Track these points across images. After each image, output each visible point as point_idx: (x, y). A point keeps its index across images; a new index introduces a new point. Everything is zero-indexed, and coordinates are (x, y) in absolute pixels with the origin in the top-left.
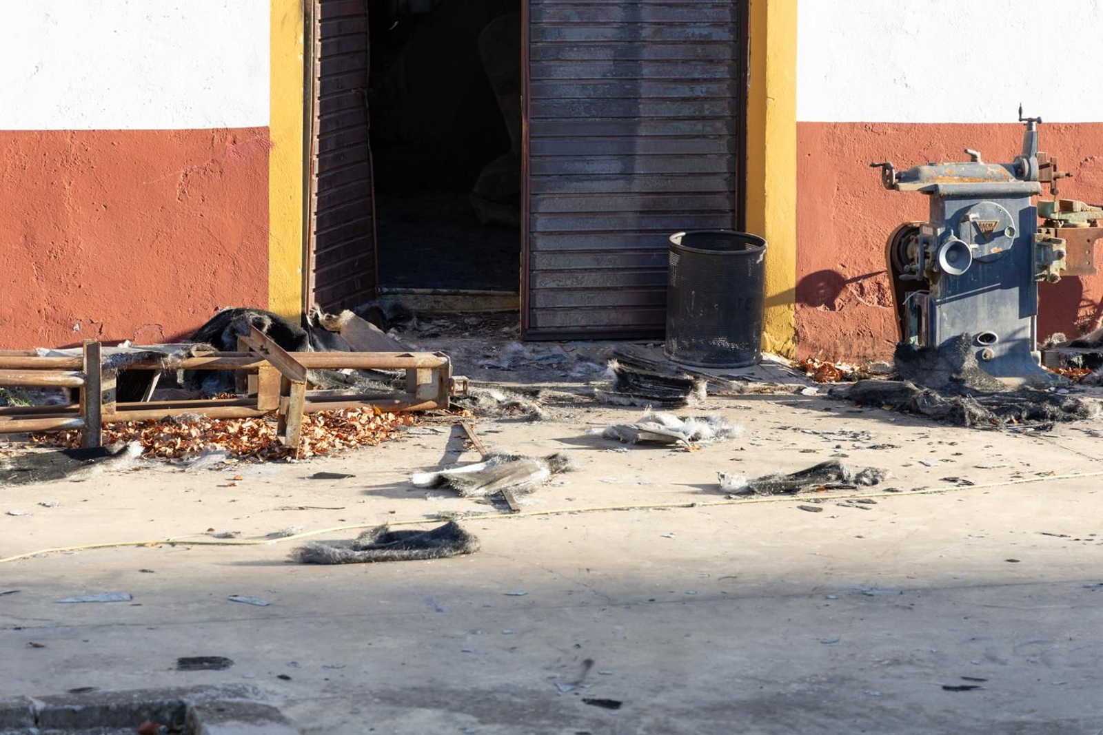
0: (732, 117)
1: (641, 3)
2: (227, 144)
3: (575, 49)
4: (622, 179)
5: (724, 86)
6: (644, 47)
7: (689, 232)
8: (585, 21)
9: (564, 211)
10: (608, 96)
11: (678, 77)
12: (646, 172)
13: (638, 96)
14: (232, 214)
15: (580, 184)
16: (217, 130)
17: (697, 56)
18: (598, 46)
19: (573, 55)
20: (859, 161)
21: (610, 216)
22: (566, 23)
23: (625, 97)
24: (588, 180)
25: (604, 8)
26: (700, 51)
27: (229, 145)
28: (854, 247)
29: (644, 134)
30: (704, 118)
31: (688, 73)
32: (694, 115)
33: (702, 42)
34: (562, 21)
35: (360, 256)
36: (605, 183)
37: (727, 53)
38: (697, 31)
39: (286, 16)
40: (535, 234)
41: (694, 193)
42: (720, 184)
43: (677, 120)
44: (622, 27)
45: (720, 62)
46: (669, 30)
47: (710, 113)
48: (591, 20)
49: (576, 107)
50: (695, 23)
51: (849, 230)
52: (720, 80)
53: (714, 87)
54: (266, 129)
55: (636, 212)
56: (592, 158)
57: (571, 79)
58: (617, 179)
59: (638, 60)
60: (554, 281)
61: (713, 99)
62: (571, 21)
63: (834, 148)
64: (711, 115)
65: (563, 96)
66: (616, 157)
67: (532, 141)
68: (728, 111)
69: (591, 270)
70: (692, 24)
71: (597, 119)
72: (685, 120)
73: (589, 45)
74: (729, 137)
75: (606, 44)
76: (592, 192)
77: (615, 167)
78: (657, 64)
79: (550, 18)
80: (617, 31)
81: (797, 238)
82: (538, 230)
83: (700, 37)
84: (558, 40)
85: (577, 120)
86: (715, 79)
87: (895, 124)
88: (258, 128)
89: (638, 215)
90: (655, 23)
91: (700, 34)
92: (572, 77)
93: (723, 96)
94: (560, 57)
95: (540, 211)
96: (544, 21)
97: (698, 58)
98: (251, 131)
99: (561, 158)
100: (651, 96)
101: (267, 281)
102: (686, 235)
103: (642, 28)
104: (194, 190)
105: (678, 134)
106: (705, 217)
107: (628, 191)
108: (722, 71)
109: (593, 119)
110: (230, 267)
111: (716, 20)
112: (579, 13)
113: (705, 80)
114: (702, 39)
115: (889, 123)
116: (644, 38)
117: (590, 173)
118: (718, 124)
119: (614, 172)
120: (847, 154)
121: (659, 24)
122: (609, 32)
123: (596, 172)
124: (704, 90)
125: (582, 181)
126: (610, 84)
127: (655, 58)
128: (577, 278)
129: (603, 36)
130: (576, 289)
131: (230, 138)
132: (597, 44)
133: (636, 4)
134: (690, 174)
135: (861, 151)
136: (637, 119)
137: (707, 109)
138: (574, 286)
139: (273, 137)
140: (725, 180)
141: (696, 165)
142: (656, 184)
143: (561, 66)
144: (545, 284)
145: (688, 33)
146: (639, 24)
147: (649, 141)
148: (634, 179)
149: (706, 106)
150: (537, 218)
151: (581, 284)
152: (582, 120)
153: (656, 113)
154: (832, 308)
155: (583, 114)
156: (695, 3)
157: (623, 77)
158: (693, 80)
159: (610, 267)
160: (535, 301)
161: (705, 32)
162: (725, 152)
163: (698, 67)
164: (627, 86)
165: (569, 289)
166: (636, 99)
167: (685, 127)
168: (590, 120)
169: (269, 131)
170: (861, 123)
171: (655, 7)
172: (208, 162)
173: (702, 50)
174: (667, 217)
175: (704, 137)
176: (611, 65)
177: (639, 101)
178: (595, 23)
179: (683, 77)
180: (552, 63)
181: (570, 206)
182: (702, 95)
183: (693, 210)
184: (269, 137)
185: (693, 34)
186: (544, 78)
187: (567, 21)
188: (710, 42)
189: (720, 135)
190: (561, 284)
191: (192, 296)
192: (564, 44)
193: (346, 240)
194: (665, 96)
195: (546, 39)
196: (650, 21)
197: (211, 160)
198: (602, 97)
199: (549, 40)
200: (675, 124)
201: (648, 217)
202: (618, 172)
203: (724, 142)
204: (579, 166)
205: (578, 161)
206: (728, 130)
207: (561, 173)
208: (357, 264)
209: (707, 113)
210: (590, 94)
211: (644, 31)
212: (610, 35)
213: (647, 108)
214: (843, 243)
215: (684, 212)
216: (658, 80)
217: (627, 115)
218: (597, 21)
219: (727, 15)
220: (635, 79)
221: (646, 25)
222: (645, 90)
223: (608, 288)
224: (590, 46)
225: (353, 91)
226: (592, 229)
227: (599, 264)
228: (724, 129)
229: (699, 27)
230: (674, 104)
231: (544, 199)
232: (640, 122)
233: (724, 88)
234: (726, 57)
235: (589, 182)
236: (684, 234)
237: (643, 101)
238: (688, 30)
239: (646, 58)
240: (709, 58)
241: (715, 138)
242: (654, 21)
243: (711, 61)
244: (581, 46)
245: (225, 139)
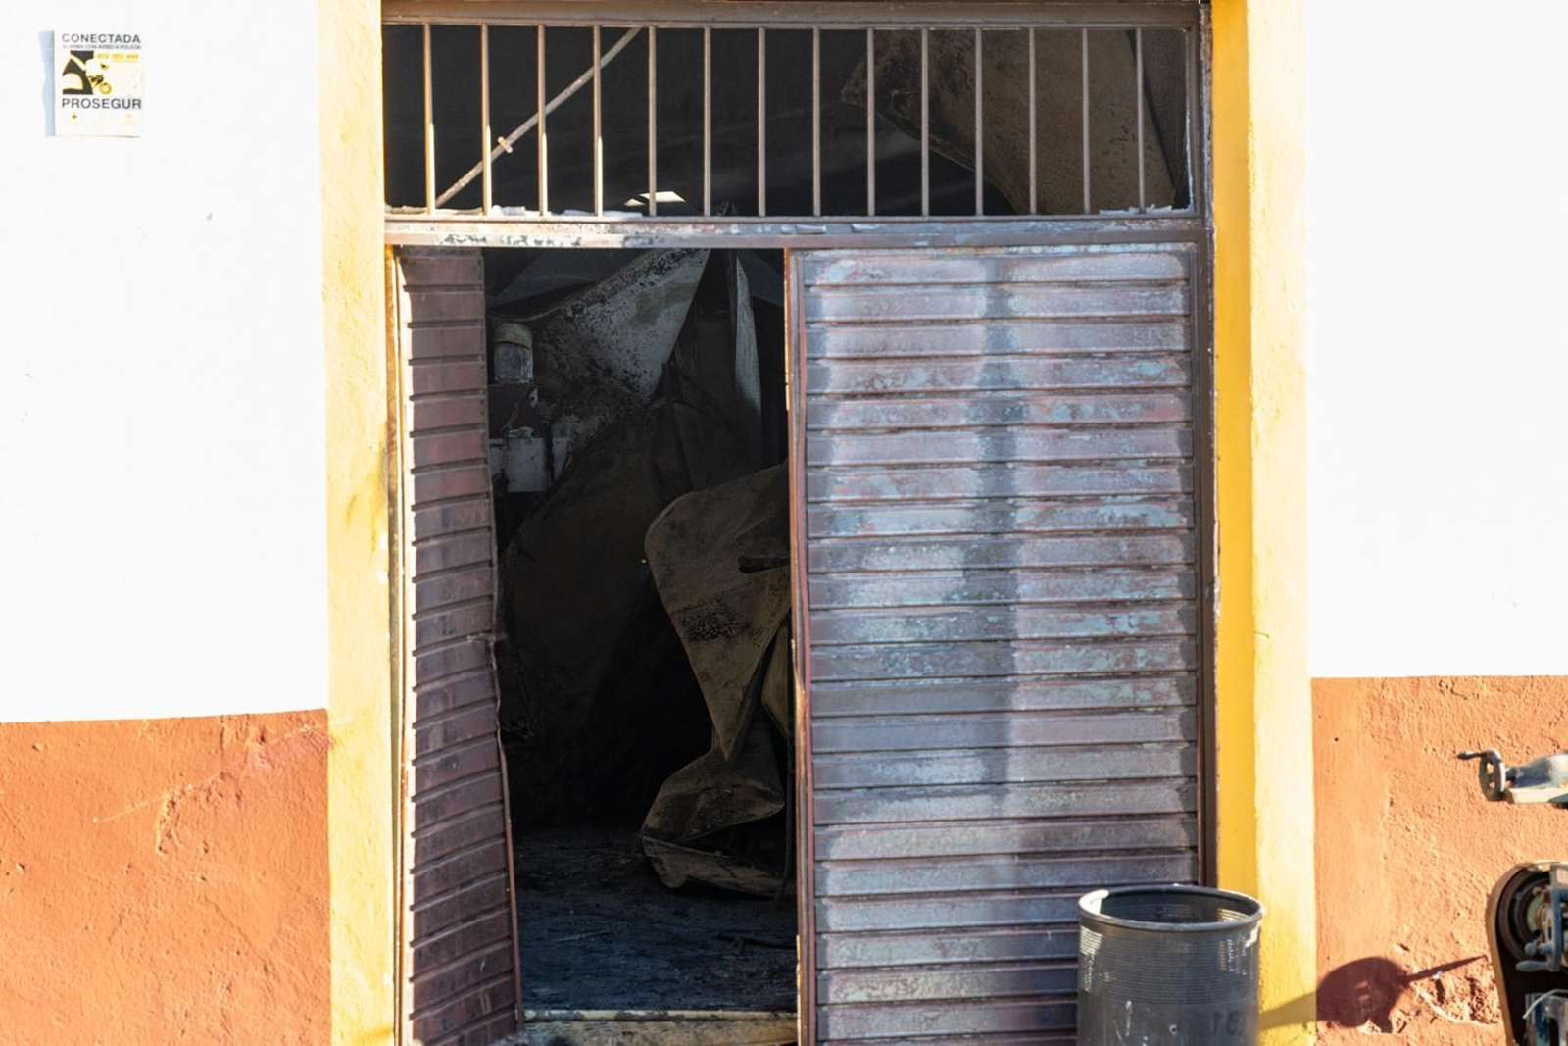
0: (1189, 671)
1: (1014, 461)
2: (248, 743)
3: (892, 550)
4: (985, 792)
5: (1172, 613)
6: (1021, 542)
7: (1115, 890)
8: (908, 496)
9: (878, 855)
10: (956, 638)
11: (1086, 598)
12: (1029, 779)
13: (1011, 636)
14: (259, 875)
15: (906, 805)
16: (230, 718)
17: (1121, 558)
18: (935, 543)
19: (886, 561)
20: (1430, 750)
21: (964, 864)
22: (874, 501)
23: (987, 637)
24: (921, 796)
25: (944, 471)
26: (1125, 549)
27: (255, 747)
28: (1423, 912)
29: (1023, 708)
30: (1135, 675)
31: (1104, 591)
32: (1117, 668)
33: (1127, 532)
34: (867, 497)
35: (489, 950)
36: (954, 802)
37: (1175, 552)
38: (1119, 512)
39: (354, 498)
40: (825, 901)
41: (1120, 816)
42: (1166, 798)
43: (1086, 679)
44: (979, 507)
45: (1164, 567)
46: (1066, 511)
47: (1146, 664)
48: (920, 495)
49: (896, 660)
50: (1115, 496)
51: (1414, 881)
52: (1163, 603)
53: (1153, 616)
54: (322, 714)
55: (1013, 854)
56: (928, 754)
57: (885, 607)
58: (977, 793)
59: (1009, 569)
60: (861, 988)
61: (1151, 638)
62: (883, 497)
63: (1383, 727)
64: (1150, 668)
65: (872, 640)
66: (972, 752)
67: (815, 725)
68: (1180, 661)
69: (931, 966)
70: (1110, 498)
71: (936, 682)
72: (1100, 678)
73: (918, 542)
74: (1183, 710)
75: (950, 540)
76: (928, 817)
77: (972, 769)
78: (1047, 574)
79: (844, 492)
80: (970, 515)
81: (1318, 897)
82: (830, 893)
83: (1126, 522)
84: (860, 533)
85: (899, 684)
86: (1154, 600)
87: (1494, 678)
88: (306, 712)
89: (1017, 859)
90: (1041, 499)
91: (1125, 517)
92: (888, 603)
93: (1170, 632)
94: (864, 565)
95: (834, 857)
96: (833, 498)
97: (1122, 562)
98: (294, 718)
99: (869, 757)
100: (1036, 635)
101: (329, 1001)
102: (1110, 896)
103: (1015, 507)
104: (188, 832)
105: (1089, 705)
106: (1140, 861)
107: (996, 815)
108: (1168, 586)
109: (929, 681)
110: (259, 975)
111: (1153, 490)
112: (899, 483)
113: (1137, 603)
114: (1128, 526)
115: (1484, 677)
116: (1019, 525)
117: (925, 782)
118: (1163, 686)
119: (970, 780)
120: (1407, 737)
121: (1047, 499)
122: (956, 518)
123: (936, 781)
124: (1134, 622)
125: (911, 797)
126: (956, 614)
127: (1042, 564)
128: (904, 982)
129: (943, 524)
130: (902, 1003)
131: (254, 731)
132: (933, 539)
133: (1004, 462)
134: (1111, 781)
135: (1433, 732)
136: (1009, 679)
137: (1141, 658)
138: (900, 998)
139: (335, 727)
140: (1178, 790)
141: (1124, 764)
142: (1048, 802)
143: (865, 582)
144: (847, 995)
145: (1102, 515)
146: (1011, 501)
147: (1034, 719)
148: (1008, 792)
149: (1140, 652)
150: (827, 871)
151: (913, 992)
152: (907, 682)
153: (1044, 667)
154: (1386, 1027)
155: (909, 672)
156: (1113, 459)
157: (984, 601)
158: (1114, 604)
159: (967, 959)
160: (827, 1027)
161: (1133, 512)
162: (1174, 738)
163: (1123, 579)
164: (991, 618)
165: (890, 1004)
166: (1008, 641)
167: (1101, 694)
168: (922, 682)
169: (326, 717)
170: (1432, 679)
171: (1039, 468)
172: (213, 778)
173: (1129, 546)
174: (1071, 863)
175: (1137, 709)
176: (960, 579)
177: (1013, 644)
178: (928, 499)
179: (1094, 598)
180: (849, 577)
181: (889, 846)
182: (1131, 632)
183: (1120, 850)
184: (326, 728)
185: (1111, 518)
186: (835, 605)
187: (874, 497)
188: (1145, 530)
189: (1165, 707)
190: (875, 993)
191: (187, 1032)
192: (872, 540)
193: (464, 921)
194: (1062, 635)
195: (837, 531)
196: (1030, 493)
197: (218, 774)
198: (944, 638)
199: (843, 534)
200: (1083, 686)
201: (1034, 865)
202: (978, 780)
203: (1174, 719)
204: (904, 771)
205: (901, 760)
206: (1181, 696)
207: (871, 785)
208: (483, 964)
209: (1140, 665)
210: (921, 635)
211: (1020, 512)
212: (956, 522)
213: (1028, 658)
214: (1404, 904)
215: (1101, 852)
216: (1049, 605)
217: (992, 673)
218: (932, 495)
219: (1174, 479)
220: (1006, 604)
221: (1023, 502)
222: (1024, 623)
223: (964, 1001)
224: (919, 544)
225: (470, 639)
226: (931, 889)
227: (945, 955)
228: (1175, 695)
229: (1123, 503)
230: (1079, 650)
231: (840, 833)
232: (1016, 685)
233: (1172, 618)
234: (1174, 560)
235: (924, 800)
236: (1104, 893)
237: (1022, 645)
238: (1102, 510)
239: (1024, 564)
240: (1142, 561)
241: (1157, 712)
242: (1037, 494)
243: (1147, 567)
244: (903, 544)
245: (242, 734)
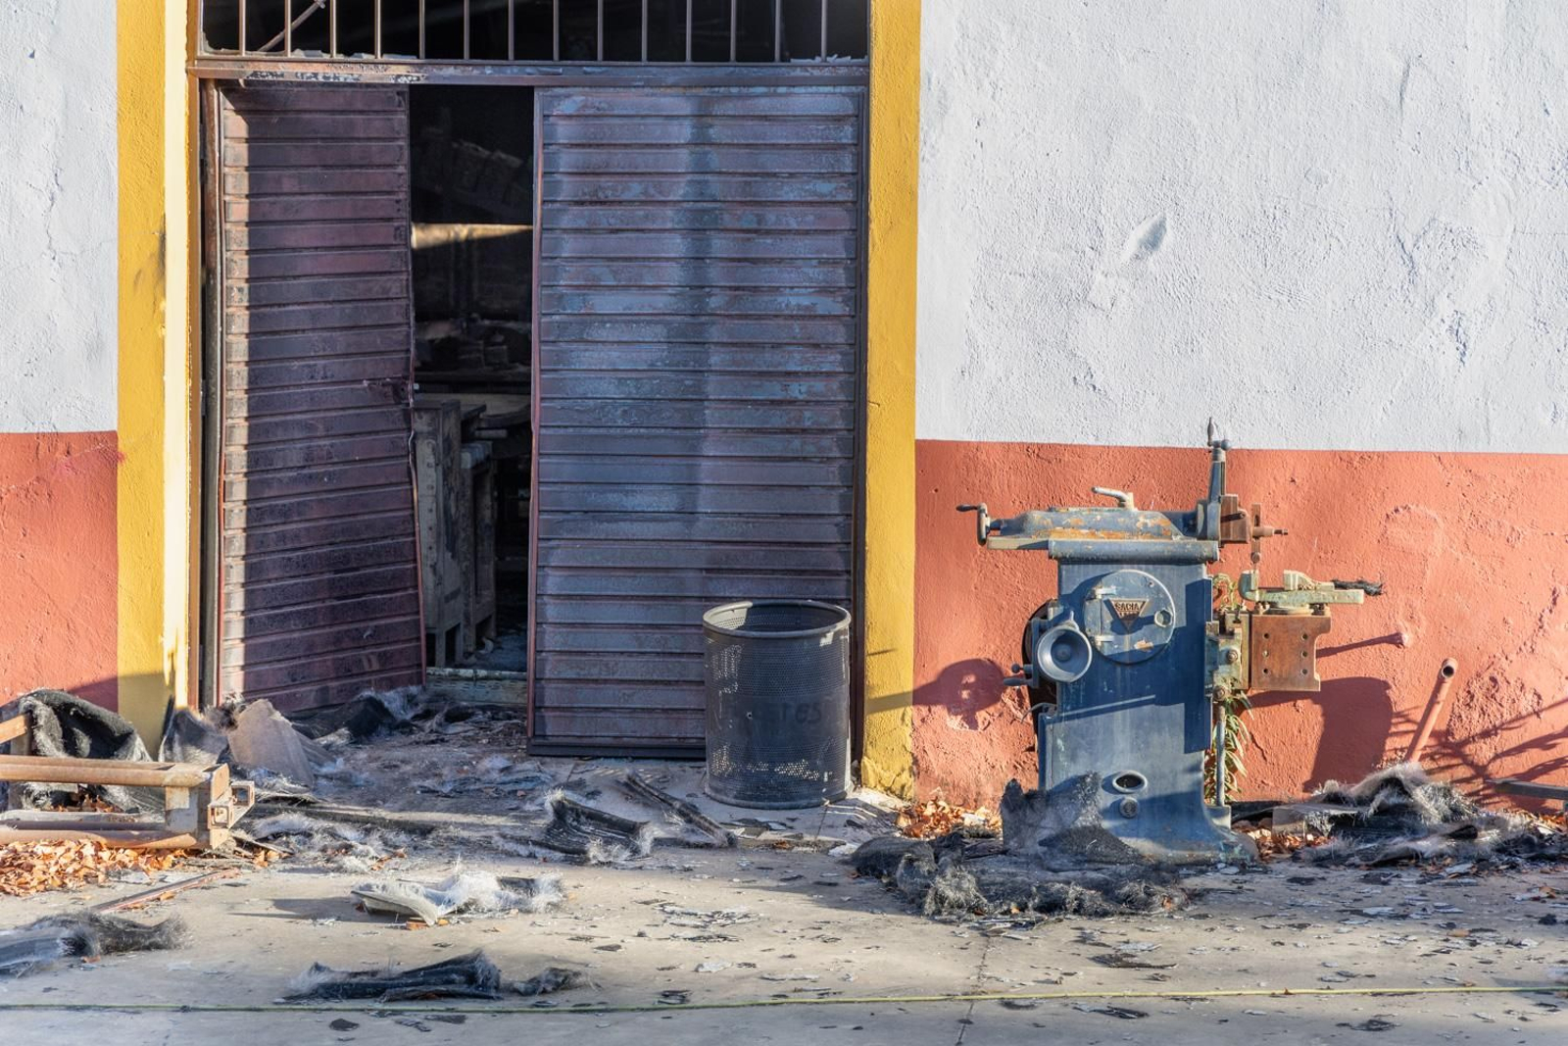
0: (849, 430)
1: (710, 258)
2: (57, 455)
3: (608, 325)
4: (678, 520)
5: (835, 385)
6: (713, 323)
7: (758, 602)
8: (623, 283)
9: (589, 565)
10: (658, 396)
11: (765, 369)
12: (716, 510)
13: (703, 397)
14: (65, 555)
15: (614, 526)
16: (44, 435)
17: (794, 338)
18: (643, 321)
19: (604, 334)
20: (1017, 503)
21: (659, 574)
22: (595, 287)
23: (685, 397)
24: (625, 520)
25: (652, 264)
26: (797, 331)
27: (60, 456)
28: (1008, 633)
29: (711, 454)
30: (804, 431)
31: (780, 364)
32: (788, 426)
33: (803, 317)
34: (589, 283)
35: (375, 623)
36: (652, 526)
37: (840, 335)
38: (793, 301)
39: (139, 273)
40: (545, 599)
41: (790, 544)
42: (829, 532)
43: (764, 433)
44: (680, 294)
45: (830, 346)
46: (750, 299)
47: (813, 423)
48: (632, 283)
49: (608, 412)
50: (792, 288)
51: (1001, 608)
52: (829, 374)
53: (819, 386)
54: (113, 436)
55: (701, 570)
56: (635, 487)
57: (601, 370)
58: (673, 520)
59: (704, 343)
60: (572, 668)
61: (817, 402)
62: (602, 283)
63: (977, 482)
64: (815, 427)
65: (590, 395)
66: (670, 487)
67: (542, 461)
68: (840, 422)
69: (630, 654)
70: (788, 290)
71: (642, 430)
72: (775, 433)
73: (630, 319)
74: (842, 462)
75: (655, 318)
76: (630, 537)
77: (668, 501)
78: (734, 349)
79: (571, 279)
80: (673, 300)
81: (916, 617)
82: (549, 592)
83: (799, 310)
84: (582, 311)
85: (612, 431)
86: (821, 373)
87: (1075, 446)
88: (101, 433)
89: (704, 574)
90: (730, 288)
91: (799, 305)
92: (604, 367)
93: (832, 398)
94: (585, 336)
95: (553, 564)
96: (562, 283)
97: (795, 341)
98: (92, 437)
99: (585, 487)
100: (723, 397)
102: (754, 607)
103: (710, 295)
104: (12, 521)
105: (765, 454)
106: (804, 580)
107: (687, 538)
108: (832, 361)
109: (637, 430)
110: (64, 631)
111: (823, 284)
112: (615, 273)
113: (808, 374)
114: (801, 313)
115: (1066, 445)
116: (712, 309)
117: (630, 509)
118: (827, 441)
119: (666, 509)
120: (997, 491)
121: (737, 288)
122: (661, 302)
123: (639, 509)
124: (803, 389)
125: (616, 521)
126: (658, 378)
127: (730, 341)
128: (607, 665)
129: (650, 306)
130: (606, 681)
131: (62, 447)
132: (642, 318)
133: (702, 259)
134: (783, 515)
135: (1021, 487)
136: (702, 431)
137: (808, 418)
138: (602, 677)
139: (122, 447)
140: (836, 525)
141: (792, 502)
142: (733, 530)
143: (586, 350)
144: (559, 672)
145: (780, 303)
146: (707, 290)
147: (720, 463)
148: (698, 519)
149: (807, 414)
150: (548, 575)
151: (613, 674)
152: (618, 430)
153: (729, 423)
154: (972, 723)
155: (620, 422)
156: (791, 259)
157: (682, 368)
158: (788, 374)
159: (659, 650)
160: (542, 696)
161: (806, 302)
162: (835, 484)
163: (795, 355)
164: (687, 382)
165: (596, 681)
166: (701, 400)
167: (776, 445)
168: (631, 431)
169: (117, 438)
170: (1021, 444)
171: (730, 264)
172: (30, 480)
173: (801, 329)
174: (747, 579)
175: (805, 459)
176: (663, 351)
177: (706, 403)
178: (640, 286)
179: (771, 369)
180: (574, 346)
181: (598, 558)
182: (801, 397)
183: (788, 570)
184: (116, 446)
185: (787, 305)
186: (561, 367)
187: (595, 283)
188: (816, 316)
189: (828, 458)
190: (582, 673)
192: (593, 317)
193: (338, 598)
194: (744, 397)
195: (564, 309)
196: (722, 284)
197: (34, 477)
198: (649, 396)
199: (569, 311)
200: (761, 439)
201: (717, 578)
202: (673, 509)
203: (835, 467)
204: (613, 499)
205: (610, 491)
206: (841, 450)
207: (585, 509)
208: (368, 633)
209: (807, 424)
210: (630, 393)
211: (713, 299)
212: (661, 305)
213: (717, 415)
214: (990, 626)
215: (774, 571)
216: (735, 373)
217: (688, 425)
218: (643, 283)
219: (840, 276)
220: (701, 371)
221: (716, 291)
222: (712, 387)
223: (656, 682)
224: (629, 321)
226: (632, 593)
227: (640, 646)
228: (835, 449)
229: (798, 295)
230: (758, 410)
231: (558, 547)
232: (706, 436)
233: (835, 387)
234: (837, 341)
235: (628, 523)
236: (749, 604)
237: (713, 405)
238: (780, 299)
239: (715, 340)
240: (811, 341)
241: (821, 462)
242: (728, 284)
243: (816, 346)
244: (617, 322)
245: (54, 448)
